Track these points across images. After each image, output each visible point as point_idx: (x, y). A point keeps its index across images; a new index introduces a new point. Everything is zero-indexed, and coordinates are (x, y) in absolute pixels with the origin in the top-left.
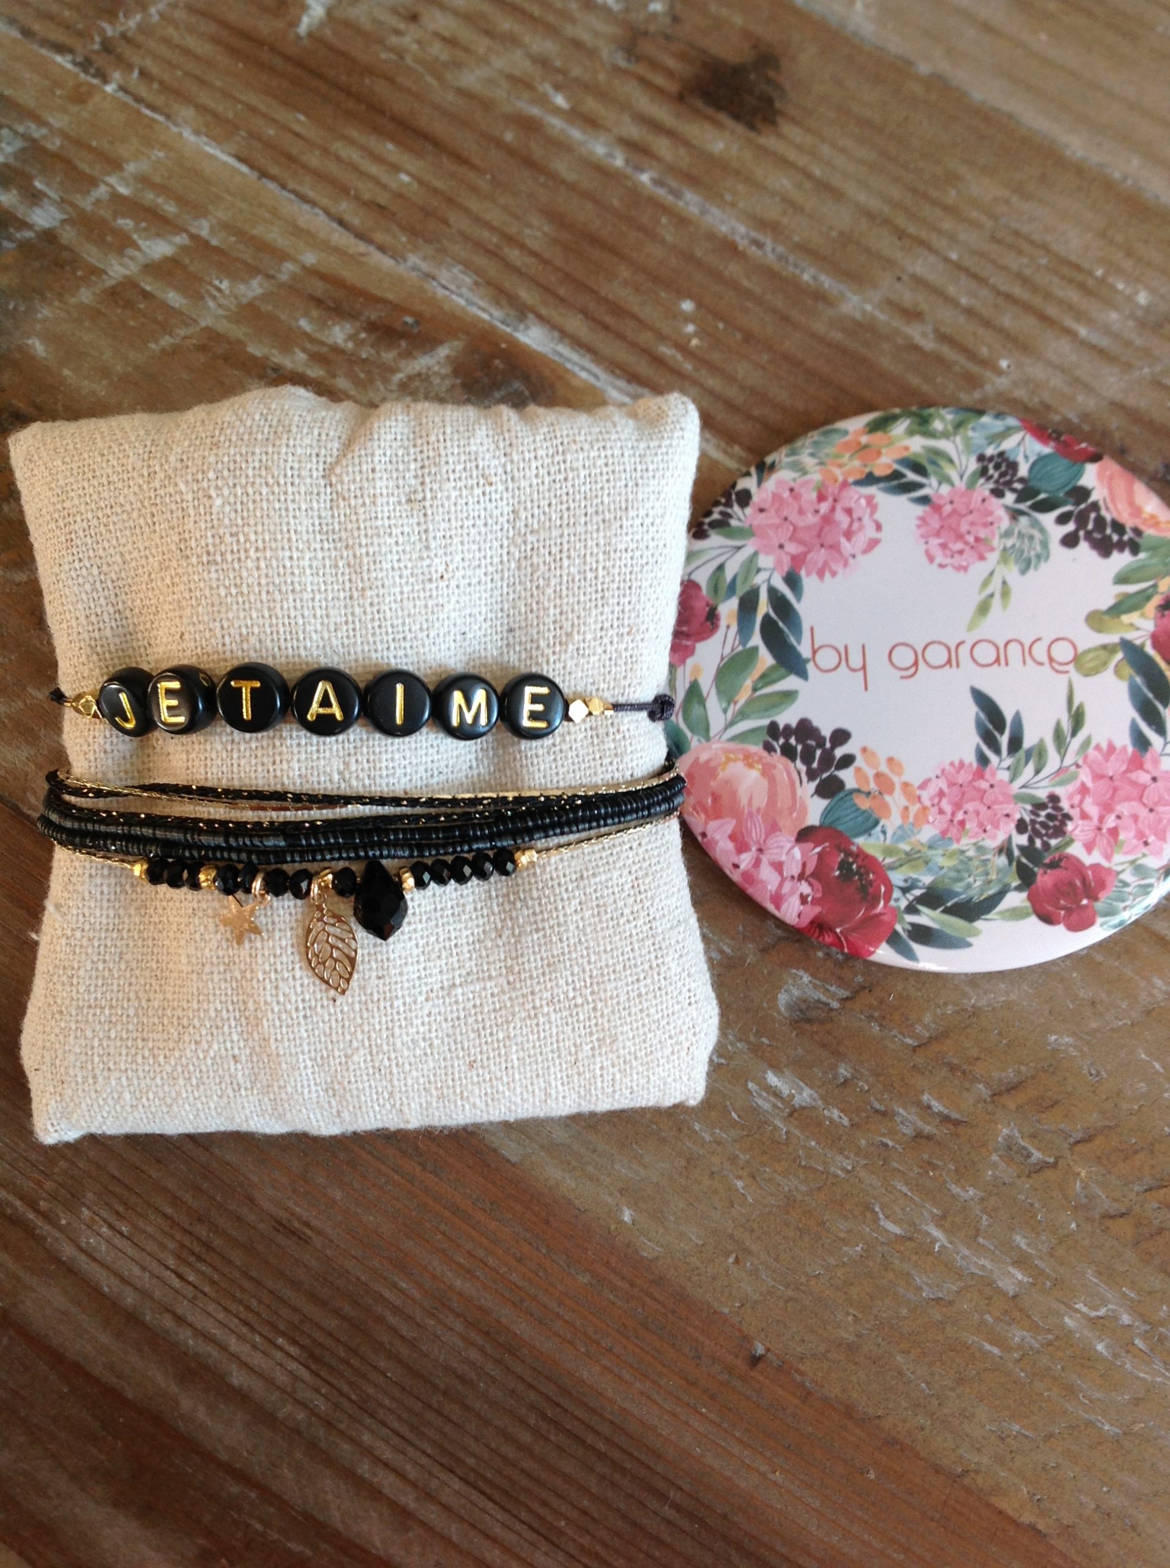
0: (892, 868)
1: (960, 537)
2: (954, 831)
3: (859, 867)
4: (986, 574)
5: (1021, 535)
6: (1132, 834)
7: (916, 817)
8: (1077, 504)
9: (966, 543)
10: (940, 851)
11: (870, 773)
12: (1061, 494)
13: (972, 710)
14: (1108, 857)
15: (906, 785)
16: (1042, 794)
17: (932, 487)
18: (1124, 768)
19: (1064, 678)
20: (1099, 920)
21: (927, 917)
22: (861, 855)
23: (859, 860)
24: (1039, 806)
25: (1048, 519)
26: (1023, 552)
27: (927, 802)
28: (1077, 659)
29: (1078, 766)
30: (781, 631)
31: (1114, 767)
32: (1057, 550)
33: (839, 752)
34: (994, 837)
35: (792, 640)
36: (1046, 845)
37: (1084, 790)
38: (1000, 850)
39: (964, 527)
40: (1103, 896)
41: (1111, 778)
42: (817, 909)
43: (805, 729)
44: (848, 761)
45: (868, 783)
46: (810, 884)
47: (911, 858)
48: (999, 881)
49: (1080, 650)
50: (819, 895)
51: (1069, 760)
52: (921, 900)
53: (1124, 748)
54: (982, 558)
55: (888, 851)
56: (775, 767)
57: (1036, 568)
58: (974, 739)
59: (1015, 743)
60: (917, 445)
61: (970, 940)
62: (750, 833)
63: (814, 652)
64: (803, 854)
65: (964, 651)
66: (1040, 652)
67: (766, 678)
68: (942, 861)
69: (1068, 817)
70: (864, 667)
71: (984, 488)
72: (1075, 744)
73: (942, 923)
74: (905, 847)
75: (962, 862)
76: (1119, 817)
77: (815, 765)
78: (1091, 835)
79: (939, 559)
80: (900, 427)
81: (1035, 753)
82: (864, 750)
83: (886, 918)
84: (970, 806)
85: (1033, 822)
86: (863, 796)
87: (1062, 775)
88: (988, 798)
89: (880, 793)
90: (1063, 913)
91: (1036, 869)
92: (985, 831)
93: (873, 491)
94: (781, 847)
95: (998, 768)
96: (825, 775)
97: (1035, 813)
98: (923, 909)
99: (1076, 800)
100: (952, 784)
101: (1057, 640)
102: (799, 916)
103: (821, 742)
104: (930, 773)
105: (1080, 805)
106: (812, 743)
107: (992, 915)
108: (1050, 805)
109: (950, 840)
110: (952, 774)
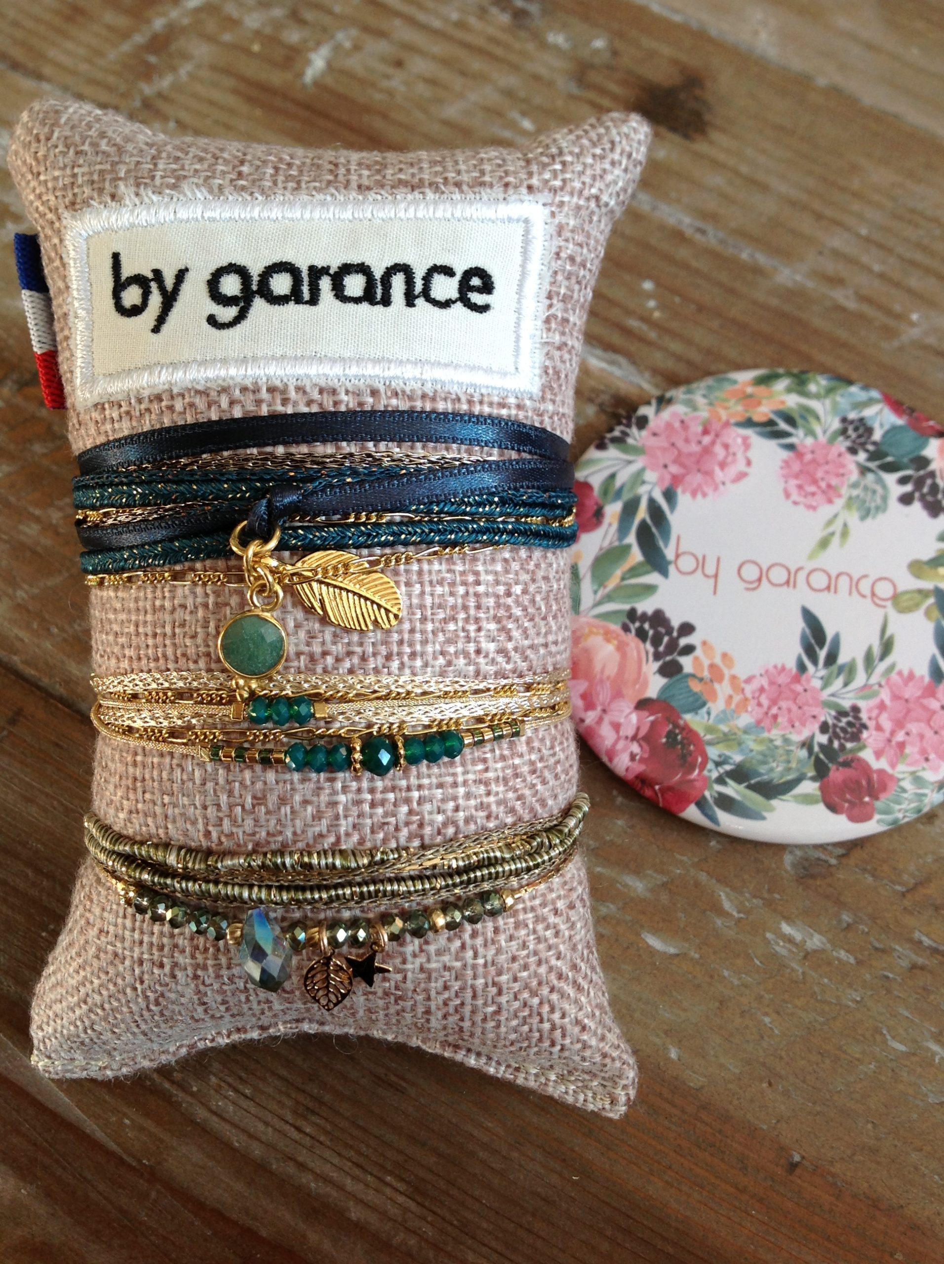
0: (710, 743)
1: (815, 482)
2: (767, 722)
3: (683, 738)
4: (830, 515)
5: (866, 488)
6: (916, 749)
7: (737, 706)
8: (918, 469)
9: (819, 487)
10: (753, 737)
11: (706, 663)
12: (905, 460)
13: (799, 625)
14: (893, 765)
15: (734, 678)
16: (846, 704)
17: (798, 437)
18: (919, 693)
19: (881, 612)
20: (877, 817)
21: (732, 789)
22: (686, 730)
23: (684, 733)
24: (842, 713)
25: (891, 479)
26: (864, 502)
27: (749, 695)
28: (895, 598)
29: (880, 685)
30: (652, 535)
31: (911, 692)
32: (893, 503)
33: (683, 642)
34: (799, 733)
35: (661, 544)
36: (842, 747)
37: (882, 707)
38: (803, 745)
39: (820, 474)
40: (883, 797)
41: (907, 701)
42: (643, 767)
43: (659, 618)
44: (689, 650)
45: (702, 670)
46: (641, 746)
47: (727, 739)
48: (798, 770)
49: (901, 588)
50: (646, 755)
51: (874, 680)
52: (731, 774)
53: (922, 677)
54: (830, 501)
55: (710, 730)
56: (628, 645)
57: (874, 517)
58: (797, 649)
59: (831, 659)
60: (792, 401)
61: (765, 814)
62: (598, 695)
63: (678, 556)
64: (639, 720)
65: (802, 576)
66: (865, 586)
67: (634, 571)
68: (753, 745)
69: (865, 727)
70: (716, 576)
71: (842, 445)
72: (881, 667)
73: (744, 796)
74: (724, 728)
75: (769, 749)
76: (908, 734)
77: (661, 649)
78: (880, 745)
79: (795, 496)
80: (781, 385)
81: (847, 669)
82: (704, 643)
83: (698, 784)
84: (784, 704)
85: (835, 726)
86: (697, 681)
87: (866, 691)
88: (801, 700)
89: (711, 681)
90: (846, 805)
91: (830, 765)
92: (793, 726)
93: (749, 432)
94: (622, 711)
95: (813, 677)
96: (668, 658)
97: (837, 718)
98: (730, 782)
99: (874, 713)
100: (772, 683)
101: (881, 579)
102: (627, 770)
103: (669, 630)
104: (755, 669)
105: (877, 718)
106: (662, 630)
107: (787, 797)
108: (851, 714)
109: (763, 729)
110: (774, 675)
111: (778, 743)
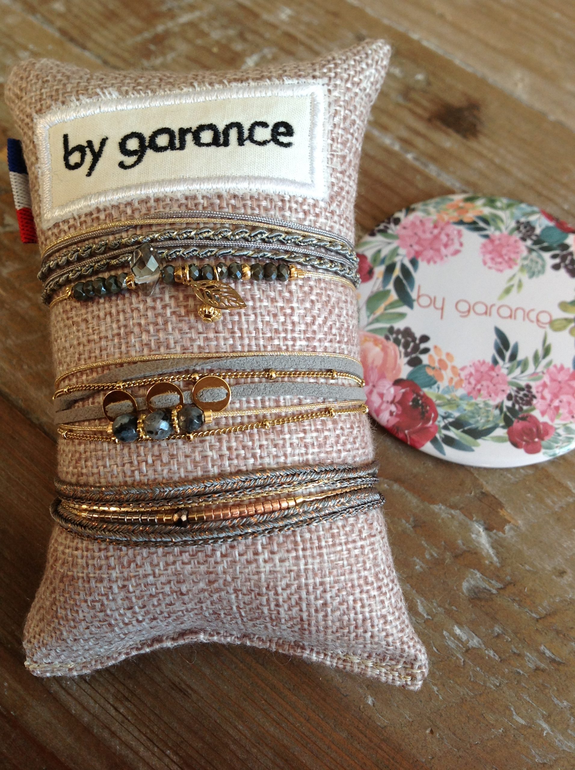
0: (439, 405)
1: (501, 256)
2: (474, 393)
3: (423, 403)
4: (511, 275)
5: (532, 260)
6: (566, 411)
7: (456, 383)
8: (562, 250)
9: (504, 259)
10: (466, 402)
11: (436, 358)
12: (555, 245)
13: (493, 337)
14: (552, 420)
15: (454, 368)
16: (523, 384)
17: (491, 231)
18: (567, 378)
19: (543, 330)
20: (543, 450)
21: (453, 433)
22: (425, 397)
23: (423, 399)
24: (520, 389)
25: (547, 255)
26: (531, 268)
27: (463, 377)
28: (551, 323)
29: (543, 373)
30: (403, 285)
31: (562, 377)
32: (549, 269)
33: (423, 346)
34: (494, 400)
35: (409, 289)
36: (521, 409)
37: (545, 385)
38: (497, 407)
39: (504, 251)
40: (547, 439)
41: (560, 382)
42: (397, 420)
43: (407, 332)
45: (434, 362)
46: (396, 407)
47: (450, 403)
48: (493, 422)
49: (554, 317)
50: (399, 413)
51: (540, 369)
52: (452, 424)
53: (569, 369)
54: (510, 267)
55: (439, 397)
56: (388, 347)
57: (537, 277)
58: (492, 351)
59: (513, 357)
60: (487, 211)
61: (474, 448)
62: (370, 376)
63: (419, 297)
64: (395, 392)
65: (494, 310)
66: (533, 316)
67: (392, 305)
68: (466, 407)
69: (534, 397)
70: (442, 309)
71: (517, 236)
72: (544, 362)
73: (461, 437)
74: (448, 397)
75: (476, 409)
76: (561, 401)
77: (409, 350)
78: (544, 408)
79: (489, 264)
80: (480, 203)
81: (523, 363)
82: (435, 347)
83: (432, 430)
84: (484, 383)
85: (516, 396)
86: (431, 369)
87: (535, 376)
88: (494, 381)
89: (440, 369)
90: (524, 443)
91: (514, 419)
92: (490, 396)
93: (461, 228)
94: (385, 386)
95: (502, 367)
97: (517, 392)
98: (452, 428)
99: (540, 389)
100: (477, 371)
101: (543, 312)
102: (388, 421)
103: (414, 339)
104: (467, 363)
105: (542, 392)
106: (410, 339)
107: (487, 438)
108: (526, 389)
109: (472, 397)
110: (478, 366)
111: (481, 405)
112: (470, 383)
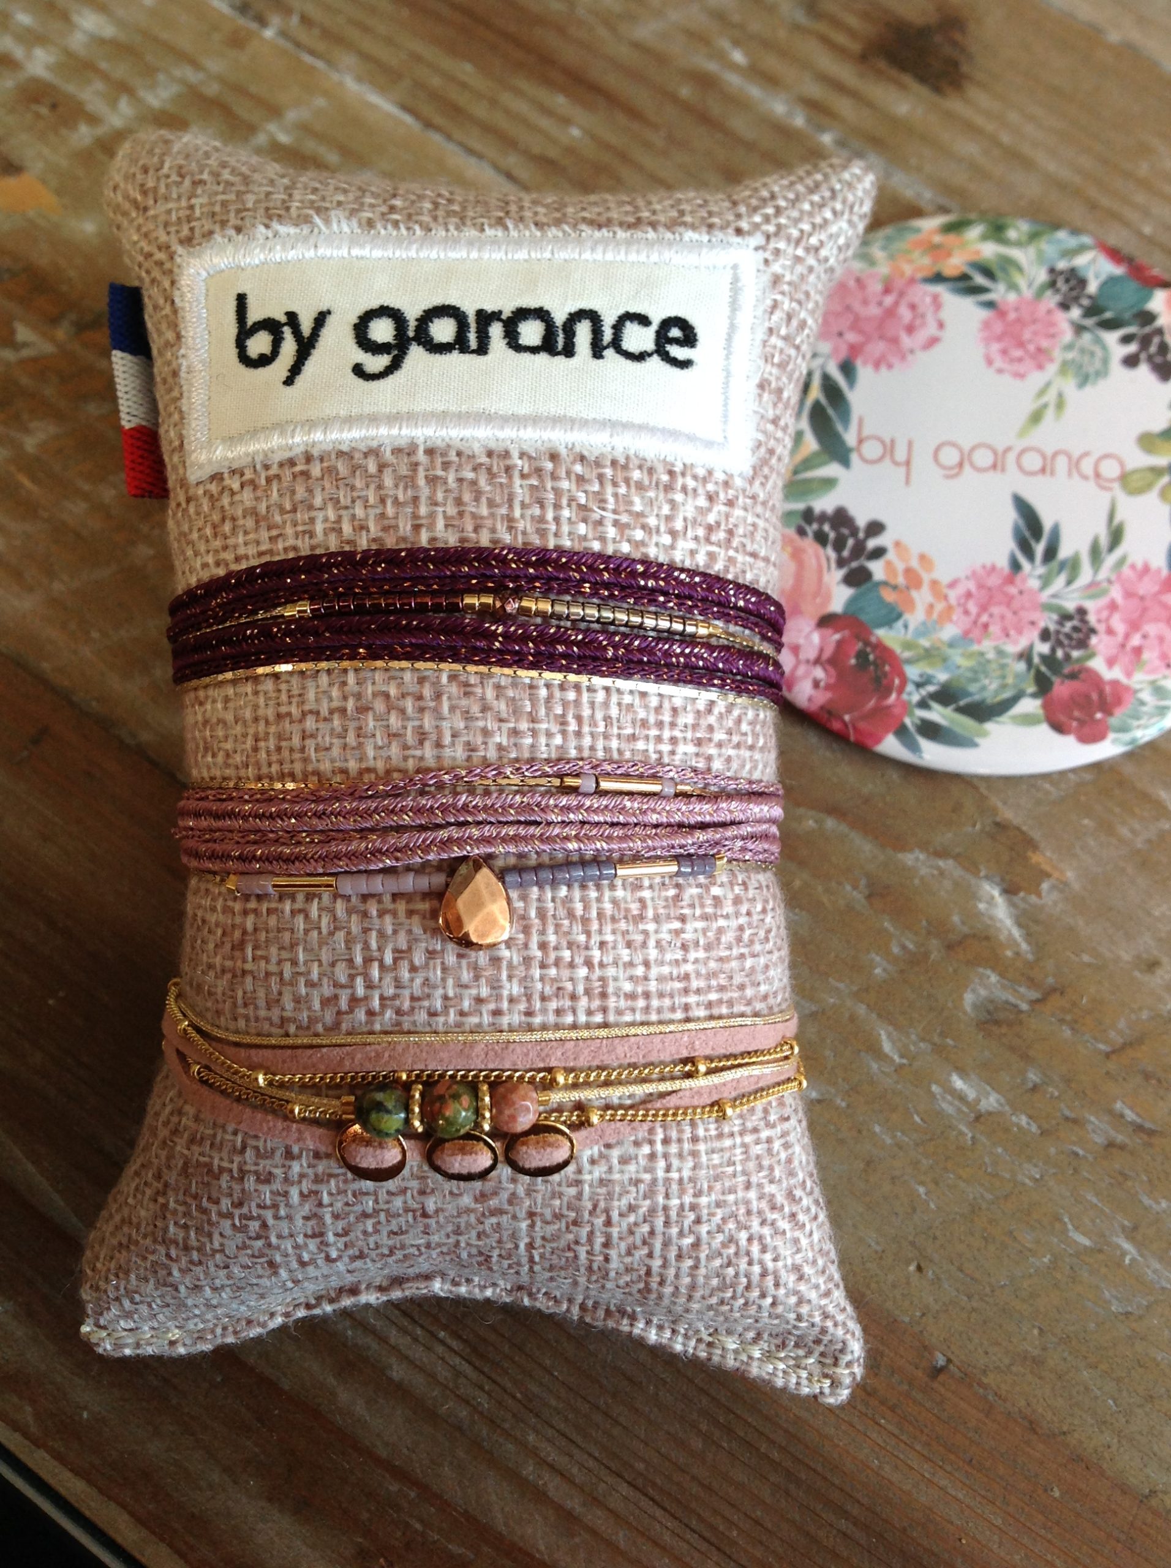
0: (909, 661)
1: (1021, 345)
2: (976, 633)
3: (876, 658)
4: (1041, 384)
5: (1082, 350)
6: (1156, 655)
7: (940, 616)
8: (1142, 326)
9: (1027, 351)
10: (959, 651)
11: (900, 566)
12: (1127, 316)
13: (1010, 516)
14: (1129, 674)
15: (934, 584)
16: (1070, 606)
17: (999, 292)
18: (1156, 588)
19: (1107, 495)
20: (1111, 736)
21: (937, 714)
22: (880, 647)
23: (877, 651)
24: (1065, 617)
25: (1112, 338)
26: (1081, 367)
27: (953, 602)
28: (1124, 478)
29: (1110, 582)
30: (828, 419)
31: (1147, 587)
32: (1117, 369)
33: (872, 544)
34: (1016, 643)
35: (839, 427)
36: (1068, 657)
37: (1113, 607)
38: (1020, 656)
39: (1026, 335)
40: (1118, 712)
41: (1142, 598)
42: (829, 695)
43: (841, 518)
44: (879, 553)
45: (896, 576)
46: (825, 670)
47: (929, 655)
48: (1015, 686)
49: (1130, 466)
50: (832, 681)
51: (1103, 574)
52: (934, 696)
53: (1159, 571)
55: (908, 646)
56: (805, 551)
57: (1094, 384)
58: (1010, 545)
59: (1051, 553)
60: (989, 250)
61: (978, 740)
63: (860, 442)
64: (823, 639)
65: (1011, 459)
66: (1087, 466)
67: (808, 463)
68: (960, 661)
69: (1093, 631)
70: (908, 463)
71: (1051, 300)
72: (1110, 560)
73: (953, 721)
74: (925, 643)
75: (980, 663)
76: (1145, 637)
77: (846, 553)
78: (1114, 651)
79: (999, 363)
80: (974, 233)
81: (1069, 564)
82: (897, 544)
83: (897, 711)
84: (995, 610)
85: (1058, 632)
86: (889, 590)
87: (1094, 589)
88: (1016, 604)
89: (908, 588)
90: (1074, 723)
91: (1054, 678)
92: (1008, 636)
93: (939, 289)
94: (802, 630)
95: (1030, 575)
96: (854, 564)
97: (1060, 623)
98: (935, 705)
99: (1105, 614)
100: (981, 586)
101: (1107, 456)
102: (810, 699)
103: (854, 531)
104: (960, 572)
105: (1108, 619)
106: (845, 531)
107: (1004, 718)
108: (1077, 617)
109: (972, 641)
110: (982, 576)
111: (991, 655)
112: (966, 612)
